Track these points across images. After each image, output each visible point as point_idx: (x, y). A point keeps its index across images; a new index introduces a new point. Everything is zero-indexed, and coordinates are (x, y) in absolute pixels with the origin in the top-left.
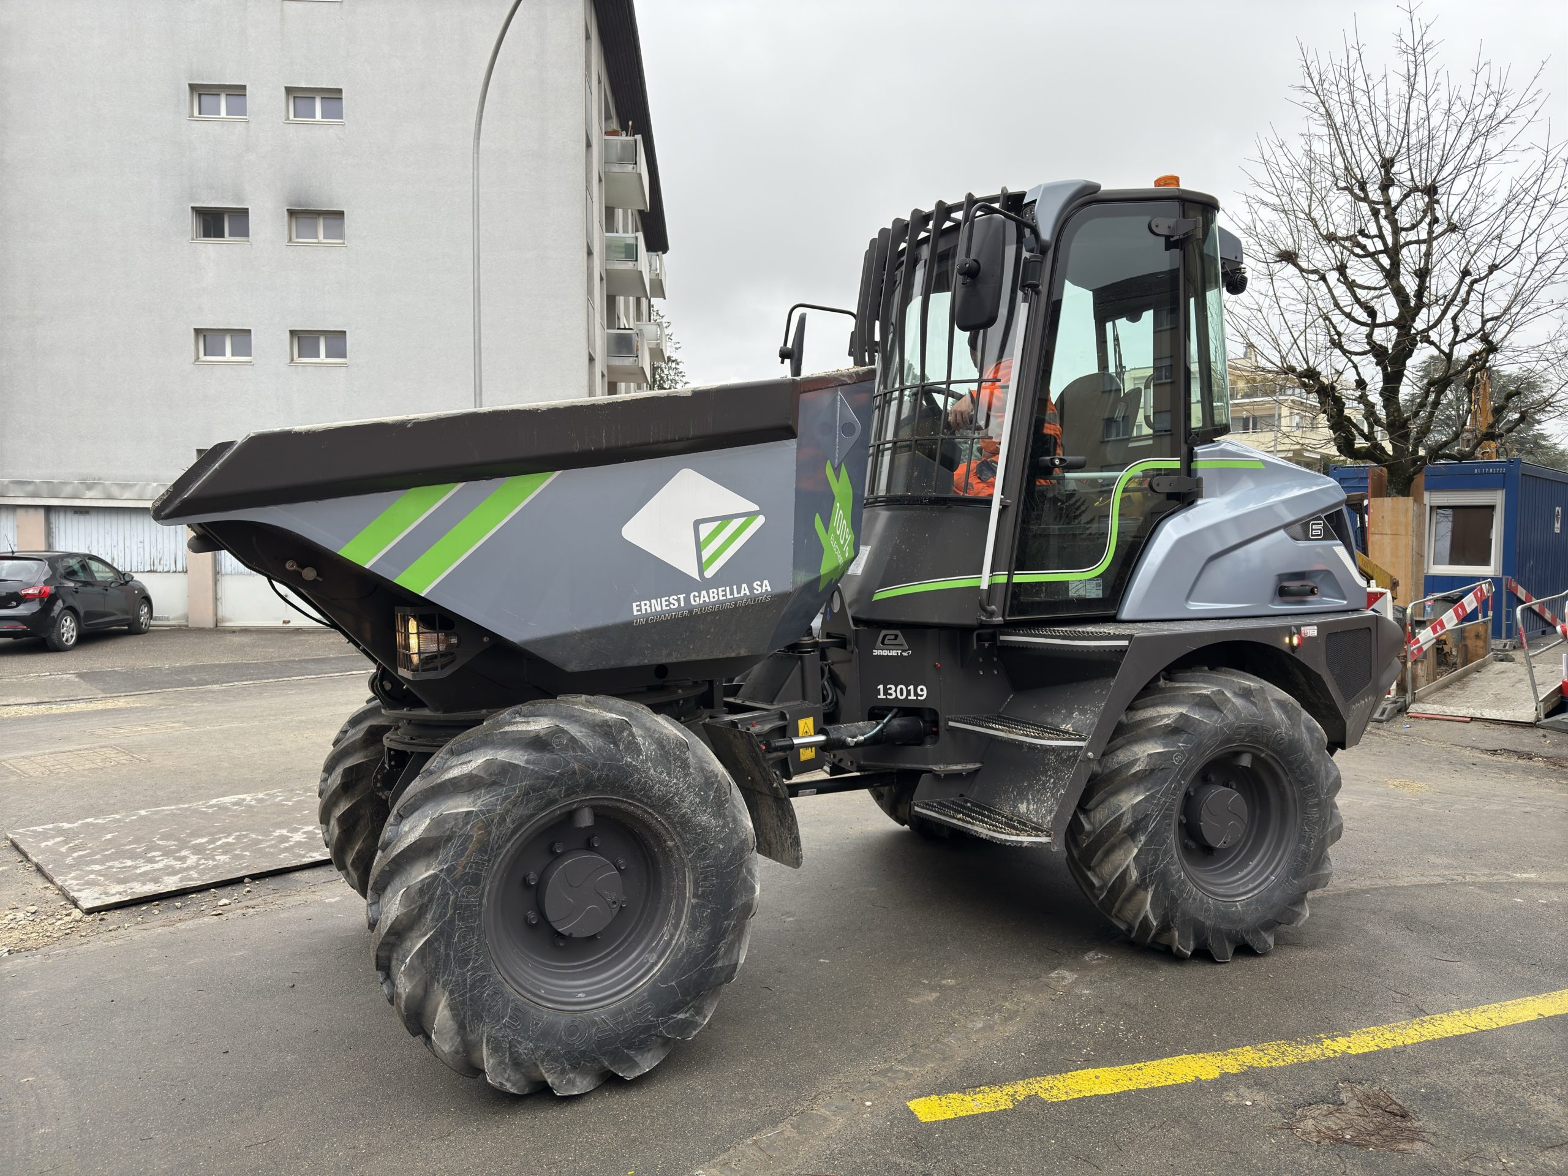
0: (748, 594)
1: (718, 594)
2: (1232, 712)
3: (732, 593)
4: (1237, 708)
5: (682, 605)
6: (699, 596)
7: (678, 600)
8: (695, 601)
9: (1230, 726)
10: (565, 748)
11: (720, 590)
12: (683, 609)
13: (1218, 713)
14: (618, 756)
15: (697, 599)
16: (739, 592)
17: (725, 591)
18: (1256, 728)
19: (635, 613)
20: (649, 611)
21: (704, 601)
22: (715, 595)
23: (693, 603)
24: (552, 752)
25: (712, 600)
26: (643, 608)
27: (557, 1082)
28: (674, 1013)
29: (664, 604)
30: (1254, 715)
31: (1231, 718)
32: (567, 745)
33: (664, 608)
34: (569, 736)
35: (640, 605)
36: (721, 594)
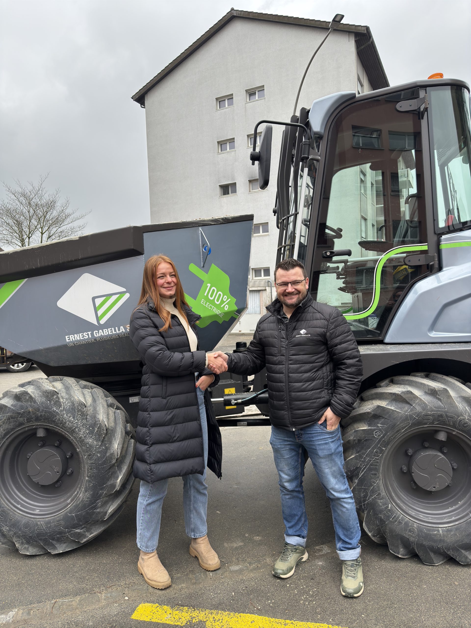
0: (124, 331)
1: (108, 331)
2: (419, 405)
3: (115, 331)
4: (424, 403)
5: (90, 337)
6: (98, 333)
7: (88, 335)
8: (96, 335)
9: (418, 414)
10: (27, 401)
11: (109, 329)
12: (91, 339)
13: (408, 406)
14: (50, 407)
15: (97, 334)
16: (119, 330)
17: (112, 330)
18: (441, 416)
19: (67, 341)
20: (74, 340)
21: (101, 335)
22: (106, 332)
23: (95, 336)
24: (22, 402)
25: (105, 334)
26: (71, 338)
27: (20, 547)
28: (74, 528)
29: (81, 336)
30: (439, 407)
31: (418, 409)
32: (28, 399)
33: (81, 338)
34: (29, 396)
35: (69, 337)
36: (109, 331)
